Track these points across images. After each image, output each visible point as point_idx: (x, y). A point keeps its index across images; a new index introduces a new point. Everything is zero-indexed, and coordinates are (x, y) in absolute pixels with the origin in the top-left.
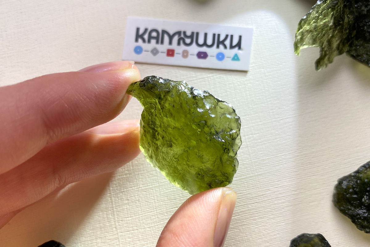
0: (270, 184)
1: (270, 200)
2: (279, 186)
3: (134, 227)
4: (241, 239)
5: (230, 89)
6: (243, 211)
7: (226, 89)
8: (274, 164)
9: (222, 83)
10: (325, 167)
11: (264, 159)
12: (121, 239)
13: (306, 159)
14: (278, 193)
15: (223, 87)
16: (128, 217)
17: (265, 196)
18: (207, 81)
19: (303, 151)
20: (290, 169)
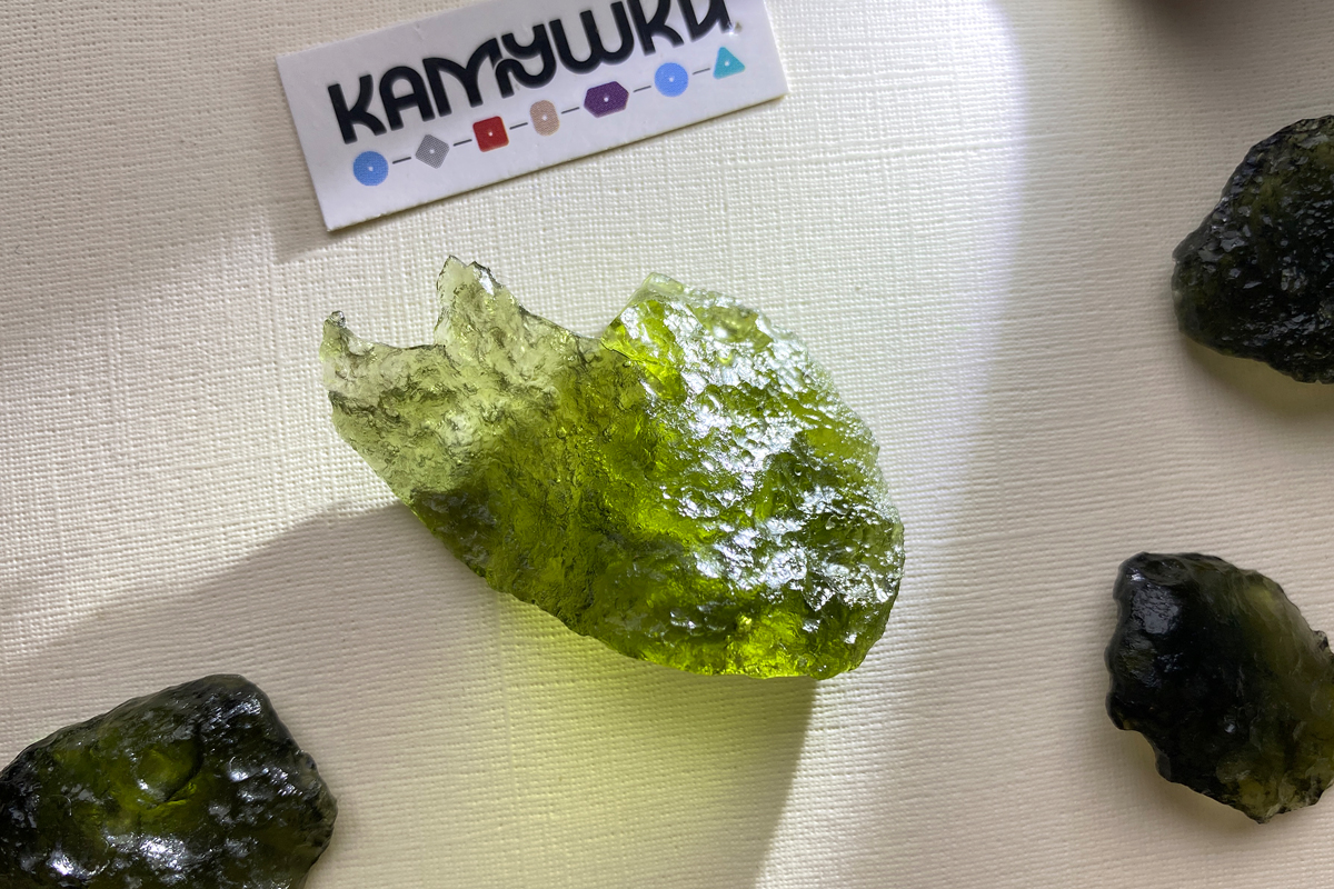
0: (1055, 571)
1: (1046, 628)
2: (1085, 581)
3: (561, 671)
4: (931, 750)
5: (955, 214)
6: (949, 657)
7: (941, 210)
8: (1076, 505)
9: (929, 187)
10: (1246, 532)
11: (1045, 484)
12: (511, 709)
13: (1183, 497)
14: (1078, 606)
15: (931, 200)
16: (543, 635)
17: (1030, 611)
18: (878, 171)
19: (1181, 469)
20: (1127, 527)
